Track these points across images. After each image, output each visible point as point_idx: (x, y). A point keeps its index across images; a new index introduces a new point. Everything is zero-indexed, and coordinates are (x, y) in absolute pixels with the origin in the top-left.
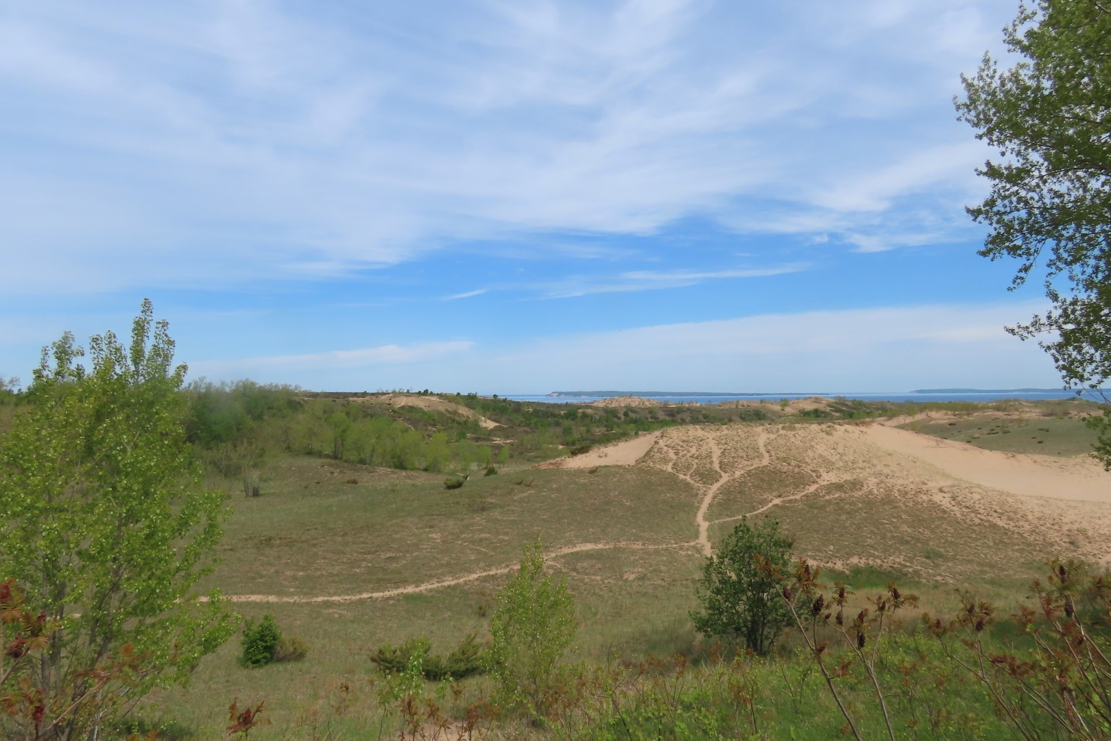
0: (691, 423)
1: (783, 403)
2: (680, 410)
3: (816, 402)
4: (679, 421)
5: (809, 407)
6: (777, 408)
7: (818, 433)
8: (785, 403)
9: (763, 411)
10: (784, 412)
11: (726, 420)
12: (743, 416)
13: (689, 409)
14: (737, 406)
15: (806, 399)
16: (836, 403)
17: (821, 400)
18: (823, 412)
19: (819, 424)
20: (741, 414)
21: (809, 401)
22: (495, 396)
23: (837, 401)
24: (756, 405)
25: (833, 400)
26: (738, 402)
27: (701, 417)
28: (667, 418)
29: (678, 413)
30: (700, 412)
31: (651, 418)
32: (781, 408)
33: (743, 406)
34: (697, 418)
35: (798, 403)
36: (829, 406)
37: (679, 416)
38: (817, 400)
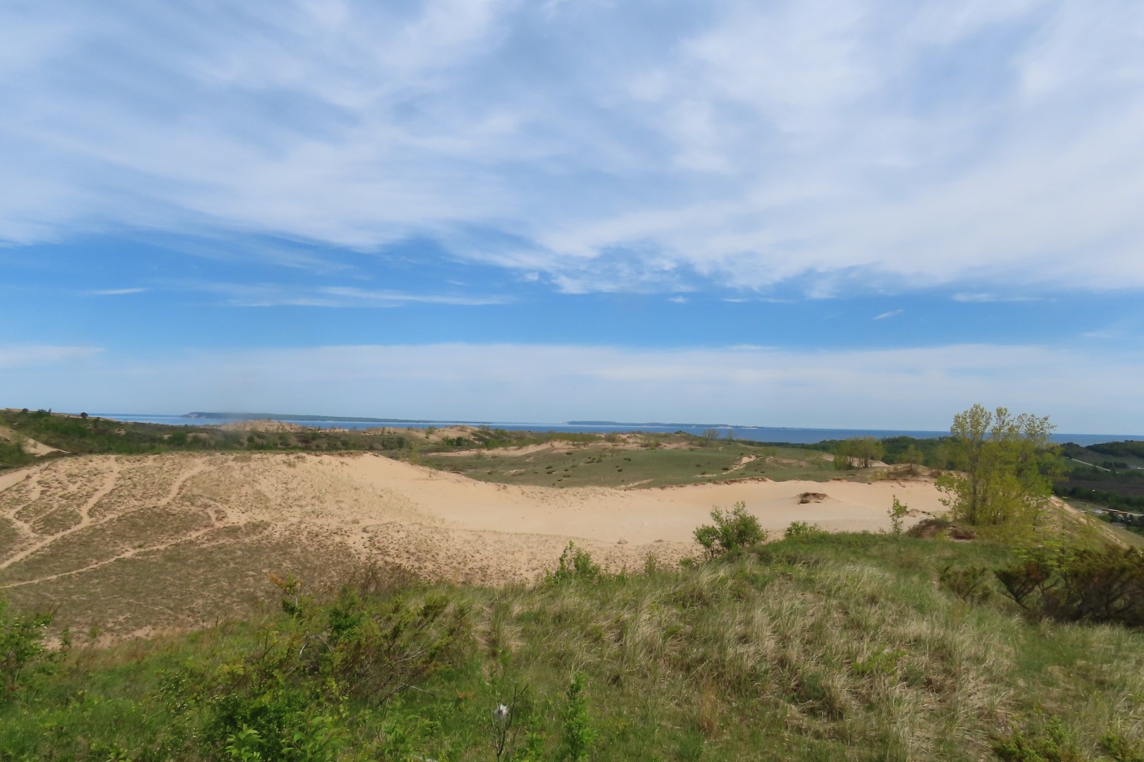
0: (327, 450)
1: (429, 430)
2: (315, 436)
3: (461, 430)
4: (314, 448)
5: (453, 435)
6: (422, 435)
7: (278, 464)
8: (431, 430)
9: (407, 439)
10: (428, 440)
11: (367, 447)
12: (385, 443)
13: (327, 435)
14: (382, 433)
15: (452, 427)
16: (479, 432)
17: (467, 428)
18: (466, 441)
19: (287, 454)
20: (383, 442)
21: (454, 430)
22: (84, 415)
23: (481, 430)
24: (402, 432)
25: (477, 429)
26: (384, 429)
27: (339, 444)
28: (300, 445)
29: (313, 439)
30: (338, 438)
31: (281, 444)
32: (425, 436)
33: (389, 432)
34: (335, 445)
35: (443, 431)
36: (473, 434)
37: (315, 443)
38: (462, 429)
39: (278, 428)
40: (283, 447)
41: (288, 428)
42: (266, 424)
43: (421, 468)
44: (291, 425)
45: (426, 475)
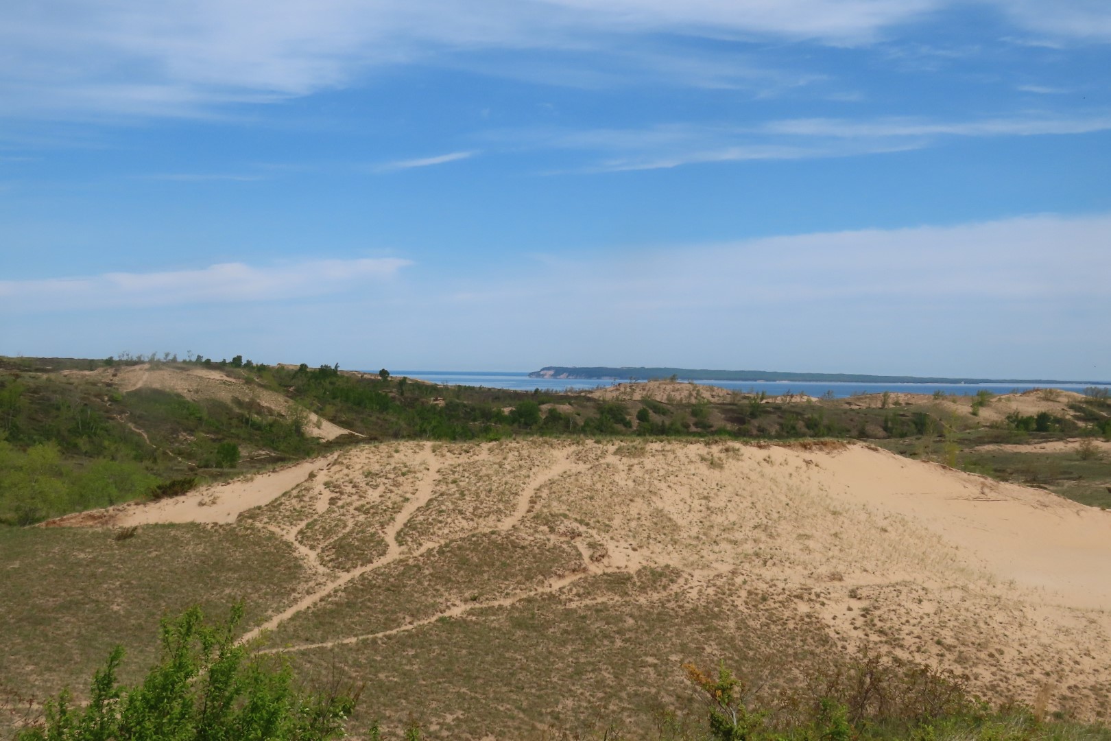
0: (779, 436)
1: (978, 399)
2: (757, 410)
3: (1047, 399)
4: (755, 432)
5: (1030, 408)
6: (964, 409)
8: (981, 399)
9: (933, 415)
10: (977, 419)
11: (855, 433)
12: (890, 424)
13: (778, 408)
14: (884, 404)
15: (1026, 392)
16: (1087, 402)
17: (1058, 395)
18: (1058, 421)
19: (708, 444)
20: (886, 421)
21: (1032, 397)
23: (1090, 398)
24: (922, 401)
25: (1081, 396)
26: (886, 395)
27: (800, 425)
28: (729, 426)
29: (753, 415)
30: (798, 414)
31: (696, 425)
32: (971, 410)
33: (896, 403)
34: (794, 428)
35: (1009, 400)
36: (1072, 407)
37: (756, 423)
38: (1049, 396)
39: (691, 395)
40: (699, 430)
41: (706, 395)
42: (669, 387)
43: (964, 475)
44: (711, 389)
45: (974, 490)
